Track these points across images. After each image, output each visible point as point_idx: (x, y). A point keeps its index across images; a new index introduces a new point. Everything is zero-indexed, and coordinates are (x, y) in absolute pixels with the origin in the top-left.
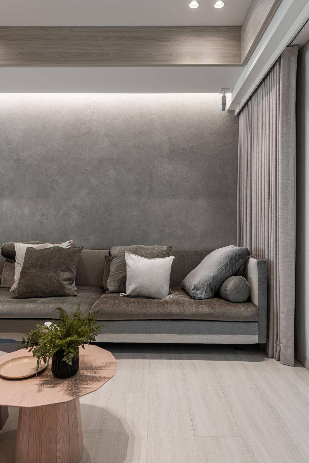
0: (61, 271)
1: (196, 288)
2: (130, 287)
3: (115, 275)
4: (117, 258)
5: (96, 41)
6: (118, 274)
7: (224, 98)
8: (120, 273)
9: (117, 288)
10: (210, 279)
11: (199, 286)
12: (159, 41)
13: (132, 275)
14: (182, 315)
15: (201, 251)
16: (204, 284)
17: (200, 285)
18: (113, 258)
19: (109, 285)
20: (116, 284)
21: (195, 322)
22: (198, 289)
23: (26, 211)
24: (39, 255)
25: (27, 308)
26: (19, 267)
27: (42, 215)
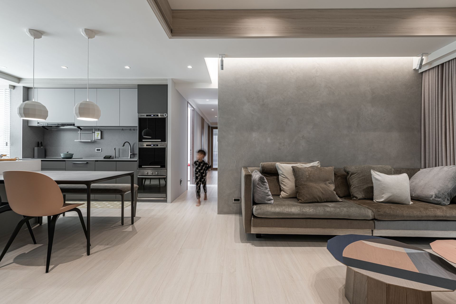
0: (329, 183)
1: (436, 196)
2: (384, 196)
3: (360, 186)
4: (357, 175)
5: (358, 19)
6: (362, 186)
7: (422, 60)
8: (363, 185)
9: (364, 196)
10: (450, 190)
11: (440, 196)
12: (403, 18)
13: (385, 187)
14: (445, 217)
15: (400, 169)
16: (444, 193)
17: (441, 194)
18: (352, 174)
19: (356, 194)
20: (363, 193)
21: (452, 222)
22: (439, 198)
23: (269, 140)
24: (309, 172)
25: (328, 211)
26: (286, 180)
27: (280, 143)
